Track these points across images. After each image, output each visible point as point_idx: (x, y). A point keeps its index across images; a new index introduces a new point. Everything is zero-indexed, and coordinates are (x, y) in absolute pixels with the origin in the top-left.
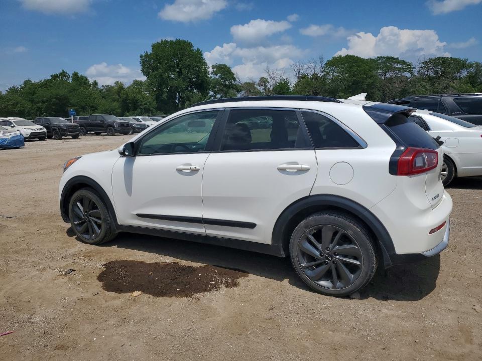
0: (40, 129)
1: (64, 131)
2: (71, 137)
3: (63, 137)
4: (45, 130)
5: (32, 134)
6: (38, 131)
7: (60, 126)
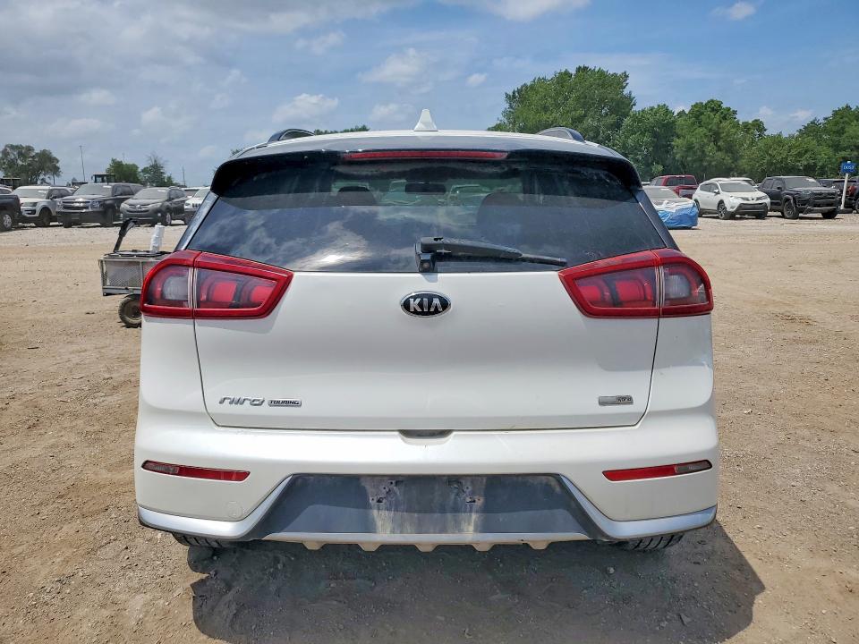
0: (758, 199)
1: (805, 202)
2: (820, 216)
3: (801, 215)
4: (768, 201)
5: (741, 206)
6: (754, 202)
7: (798, 193)
